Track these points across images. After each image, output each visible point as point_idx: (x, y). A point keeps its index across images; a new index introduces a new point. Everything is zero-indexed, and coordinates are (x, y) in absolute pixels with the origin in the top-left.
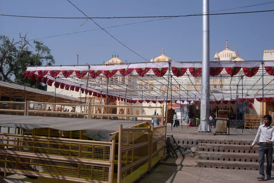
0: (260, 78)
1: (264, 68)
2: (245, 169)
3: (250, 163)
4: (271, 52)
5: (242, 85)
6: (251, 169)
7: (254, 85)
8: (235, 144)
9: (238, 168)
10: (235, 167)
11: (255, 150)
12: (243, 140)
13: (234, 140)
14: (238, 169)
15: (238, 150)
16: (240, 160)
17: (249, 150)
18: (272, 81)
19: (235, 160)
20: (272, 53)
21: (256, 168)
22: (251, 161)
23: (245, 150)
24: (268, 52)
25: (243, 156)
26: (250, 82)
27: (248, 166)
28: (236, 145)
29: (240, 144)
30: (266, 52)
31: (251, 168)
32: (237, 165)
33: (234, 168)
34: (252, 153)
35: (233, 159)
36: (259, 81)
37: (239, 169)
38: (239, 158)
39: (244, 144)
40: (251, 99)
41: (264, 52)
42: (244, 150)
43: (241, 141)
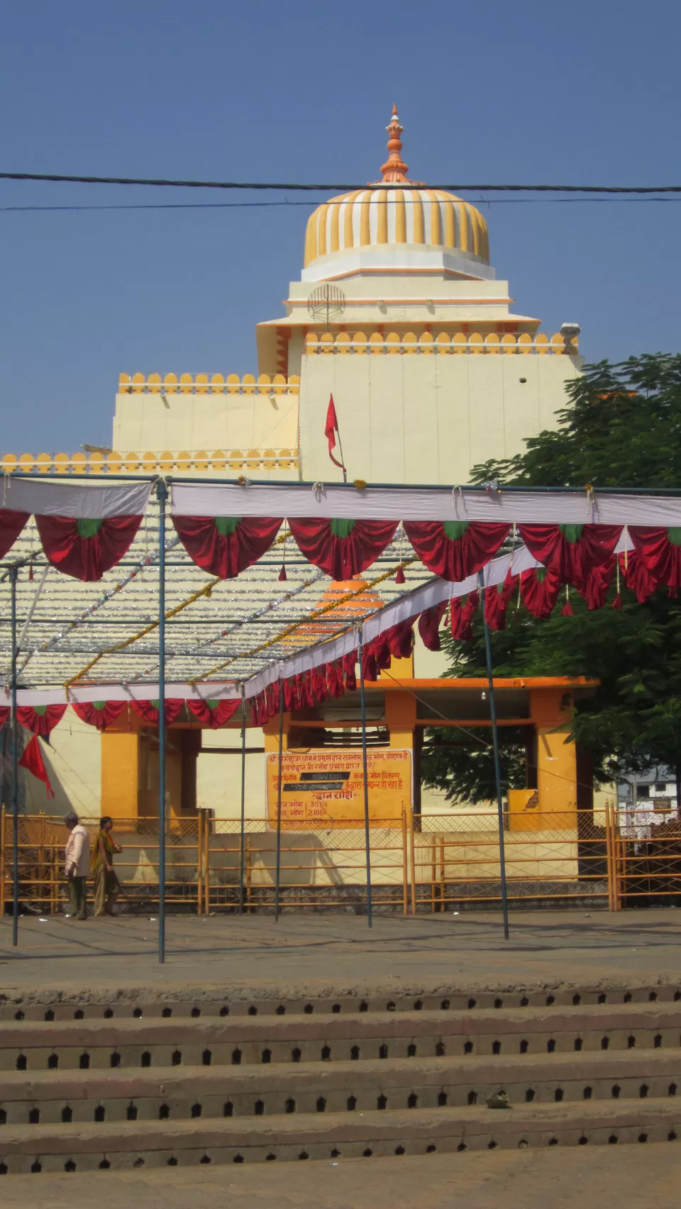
0: (127, 581)
1: (169, 523)
2: (105, 1165)
3: (128, 1128)
4: (163, 391)
5: (14, 622)
6: (139, 1162)
7: (74, 623)
8: (19, 1016)
9: (61, 1161)
10: (45, 1161)
11: (145, 1049)
12: (70, 986)
13: (14, 995)
14: (62, 1167)
15: (49, 1052)
16: (67, 1116)
17: (110, 1051)
18: (194, 599)
19: (34, 1117)
20: (171, 397)
21: (169, 1154)
22: (132, 1114)
23: (90, 1052)
24: (146, 390)
25: (86, 1090)
26: (57, 604)
27: (119, 1144)
28: (27, 1025)
29: (49, 1016)
30: (130, 390)
31: (140, 1155)
32: (51, 1146)
33: (36, 1168)
34: (128, 1065)
35: (25, 1109)
36: (117, 596)
37: (70, 1167)
38: (63, 1105)
39: (79, 1015)
40: (42, 713)
41: (116, 390)
42: (80, 1051)
43: (60, 995)
